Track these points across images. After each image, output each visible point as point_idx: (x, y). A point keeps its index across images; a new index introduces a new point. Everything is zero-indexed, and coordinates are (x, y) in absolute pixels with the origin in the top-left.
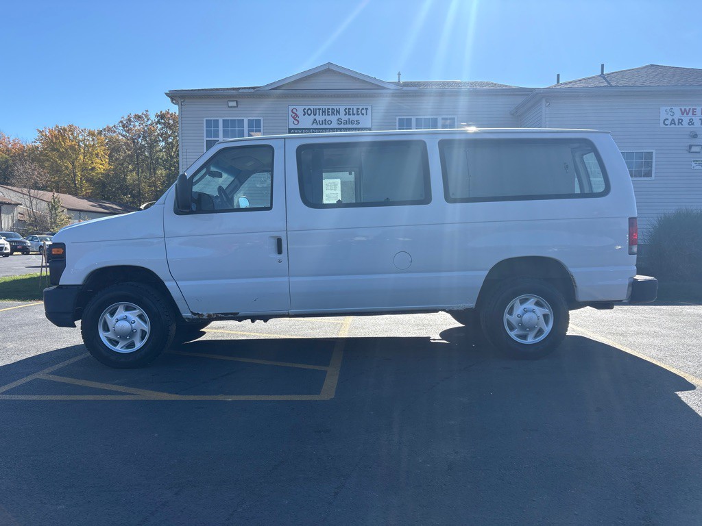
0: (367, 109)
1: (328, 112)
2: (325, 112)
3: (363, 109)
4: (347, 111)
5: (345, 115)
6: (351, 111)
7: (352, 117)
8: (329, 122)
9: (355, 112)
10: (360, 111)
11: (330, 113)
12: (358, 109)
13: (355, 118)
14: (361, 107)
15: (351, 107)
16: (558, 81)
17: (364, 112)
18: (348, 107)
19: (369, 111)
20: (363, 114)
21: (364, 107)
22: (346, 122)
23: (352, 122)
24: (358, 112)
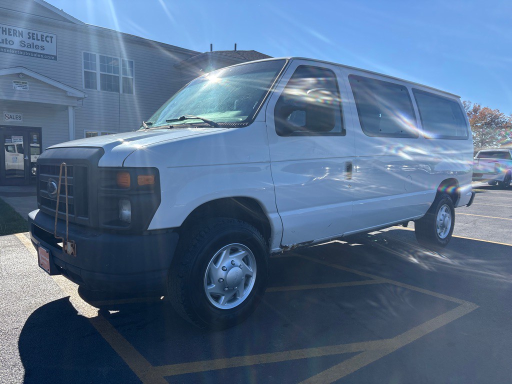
0: (52, 37)
1: (9, 32)
2: (6, 31)
3: (47, 36)
4: (31, 35)
5: (29, 38)
6: (35, 36)
7: (36, 42)
8: (11, 42)
9: (39, 38)
10: (44, 38)
11: (12, 33)
12: (42, 36)
13: (40, 43)
14: (45, 35)
15: (35, 32)
16: (211, 50)
17: (48, 39)
18: (31, 32)
19: (54, 40)
20: (48, 42)
21: (49, 35)
22: (30, 46)
23: (37, 47)
24: (42, 38)
